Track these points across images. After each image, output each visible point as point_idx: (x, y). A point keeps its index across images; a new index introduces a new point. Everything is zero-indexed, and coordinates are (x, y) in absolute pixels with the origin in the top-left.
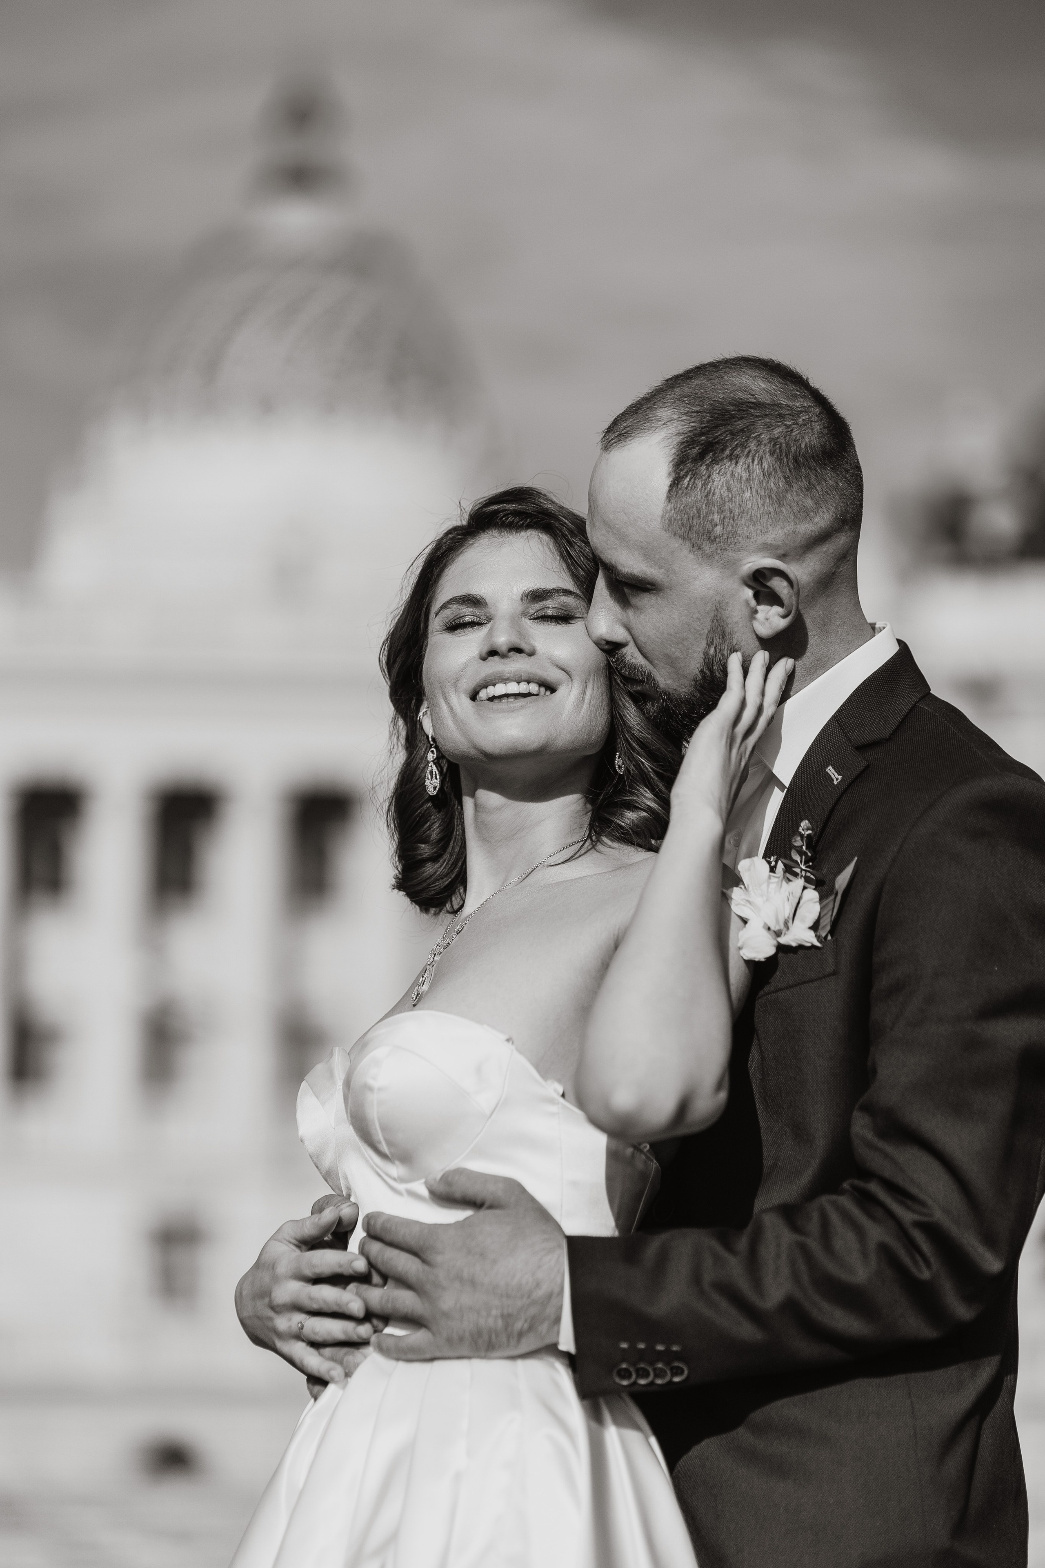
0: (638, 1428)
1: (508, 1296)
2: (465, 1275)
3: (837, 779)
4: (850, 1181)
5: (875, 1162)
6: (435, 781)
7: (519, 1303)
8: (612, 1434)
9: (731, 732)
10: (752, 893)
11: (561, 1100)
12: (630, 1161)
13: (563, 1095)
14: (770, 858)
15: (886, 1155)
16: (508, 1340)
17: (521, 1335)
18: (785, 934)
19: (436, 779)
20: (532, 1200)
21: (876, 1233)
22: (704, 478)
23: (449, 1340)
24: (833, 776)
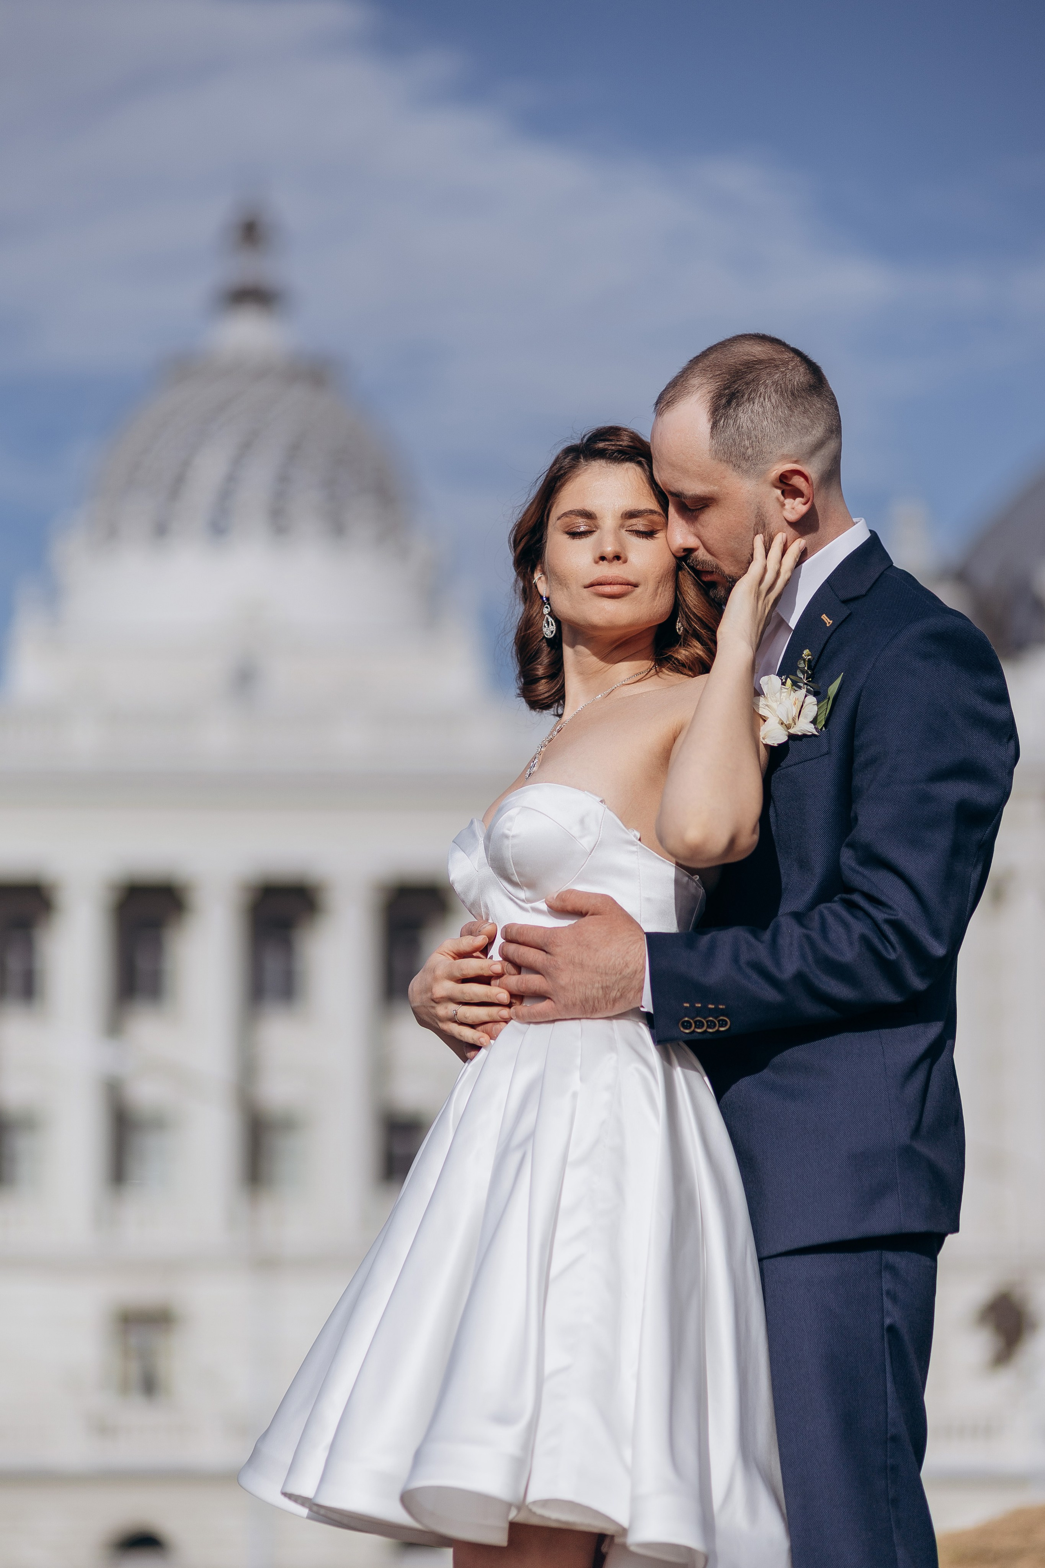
0: (696, 1070)
1: (606, 974)
2: (577, 960)
3: (829, 623)
4: (840, 895)
5: (857, 881)
6: (552, 627)
7: (614, 978)
8: (678, 1073)
9: (757, 589)
10: (769, 699)
11: (639, 842)
12: (686, 887)
13: (640, 840)
14: (782, 677)
15: (864, 876)
16: (606, 1004)
17: (615, 1001)
18: (793, 727)
19: (552, 625)
20: (622, 909)
21: (859, 927)
22: (733, 417)
23: (565, 1006)
24: (826, 621)
